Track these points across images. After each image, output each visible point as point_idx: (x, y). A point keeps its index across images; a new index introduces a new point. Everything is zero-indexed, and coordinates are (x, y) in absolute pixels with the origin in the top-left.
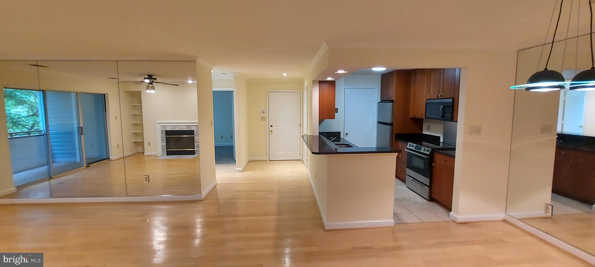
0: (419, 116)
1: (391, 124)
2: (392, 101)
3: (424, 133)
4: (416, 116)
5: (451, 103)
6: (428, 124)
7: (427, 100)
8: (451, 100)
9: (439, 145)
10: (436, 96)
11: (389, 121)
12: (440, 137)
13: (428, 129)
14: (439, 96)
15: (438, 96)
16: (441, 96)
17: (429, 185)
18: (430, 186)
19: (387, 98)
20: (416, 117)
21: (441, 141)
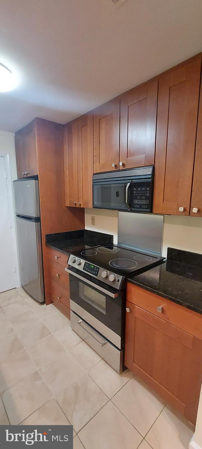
0: (81, 203)
1: (37, 220)
2: (36, 178)
3: (87, 228)
4: (76, 204)
5: (151, 176)
6: (93, 215)
7: (94, 174)
8: (149, 171)
9: (112, 249)
10: (113, 165)
11: (33, 214)
12: (113, 235)
13: (93, 223)
14: (121, 164)
15: (116, 166)
16: (124, 165)
17: (120, 348)
18: (123, 349)
19: (26, 173)
20: (77, 206)
21: (115, 242)
